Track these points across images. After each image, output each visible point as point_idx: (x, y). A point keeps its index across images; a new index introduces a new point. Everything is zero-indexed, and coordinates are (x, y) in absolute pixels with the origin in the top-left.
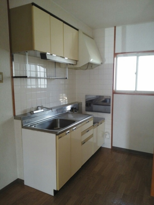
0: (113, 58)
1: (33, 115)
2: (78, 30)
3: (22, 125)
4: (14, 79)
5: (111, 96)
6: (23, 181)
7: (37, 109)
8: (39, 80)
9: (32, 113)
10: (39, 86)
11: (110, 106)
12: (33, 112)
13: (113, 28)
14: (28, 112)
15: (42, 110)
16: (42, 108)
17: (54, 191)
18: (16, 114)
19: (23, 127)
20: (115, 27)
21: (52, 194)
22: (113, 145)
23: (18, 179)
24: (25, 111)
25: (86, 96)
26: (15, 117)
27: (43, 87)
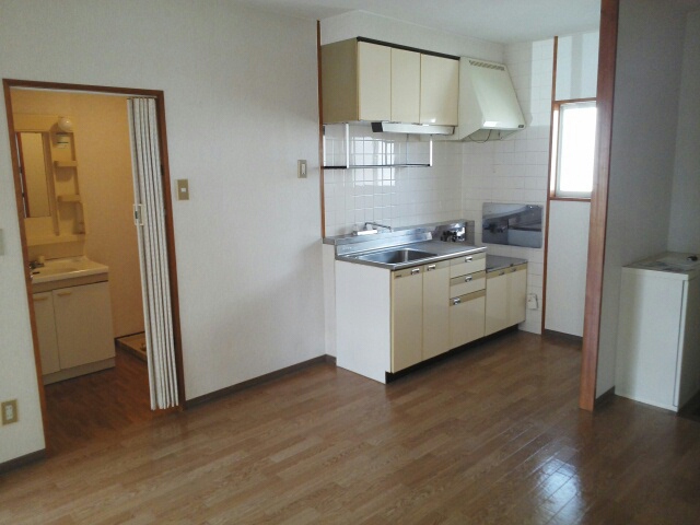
0: (550, 114)
1: (356, 239)
2: (457, 58)
3: (336, 254)
4: (325, 171)
5: (544, 204)
6: (335, 359)
7: (365, 229)
8: (380, 170)
9: (354, 234)
10: (380, 184)
11: (540, 230)
12: (356, 232)
13: (552, 41)
14: (347, 232)
15: (376, 231)
16: (375, 226)
17: (387, 373)
18: (327, 235)
19: (338, 258)
20: (556, 38)
21: (383, 380)
22: (546, 327)
23: (326, 356)
24: (343, 230)
25: (485, 205)
26: (325, 240)
27: (387, 183)
